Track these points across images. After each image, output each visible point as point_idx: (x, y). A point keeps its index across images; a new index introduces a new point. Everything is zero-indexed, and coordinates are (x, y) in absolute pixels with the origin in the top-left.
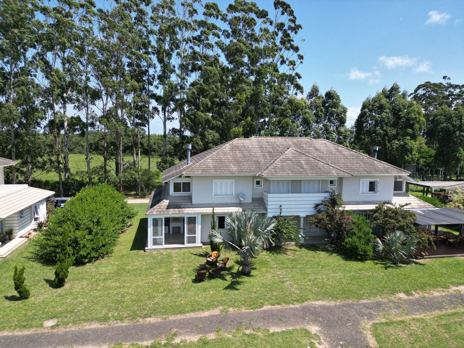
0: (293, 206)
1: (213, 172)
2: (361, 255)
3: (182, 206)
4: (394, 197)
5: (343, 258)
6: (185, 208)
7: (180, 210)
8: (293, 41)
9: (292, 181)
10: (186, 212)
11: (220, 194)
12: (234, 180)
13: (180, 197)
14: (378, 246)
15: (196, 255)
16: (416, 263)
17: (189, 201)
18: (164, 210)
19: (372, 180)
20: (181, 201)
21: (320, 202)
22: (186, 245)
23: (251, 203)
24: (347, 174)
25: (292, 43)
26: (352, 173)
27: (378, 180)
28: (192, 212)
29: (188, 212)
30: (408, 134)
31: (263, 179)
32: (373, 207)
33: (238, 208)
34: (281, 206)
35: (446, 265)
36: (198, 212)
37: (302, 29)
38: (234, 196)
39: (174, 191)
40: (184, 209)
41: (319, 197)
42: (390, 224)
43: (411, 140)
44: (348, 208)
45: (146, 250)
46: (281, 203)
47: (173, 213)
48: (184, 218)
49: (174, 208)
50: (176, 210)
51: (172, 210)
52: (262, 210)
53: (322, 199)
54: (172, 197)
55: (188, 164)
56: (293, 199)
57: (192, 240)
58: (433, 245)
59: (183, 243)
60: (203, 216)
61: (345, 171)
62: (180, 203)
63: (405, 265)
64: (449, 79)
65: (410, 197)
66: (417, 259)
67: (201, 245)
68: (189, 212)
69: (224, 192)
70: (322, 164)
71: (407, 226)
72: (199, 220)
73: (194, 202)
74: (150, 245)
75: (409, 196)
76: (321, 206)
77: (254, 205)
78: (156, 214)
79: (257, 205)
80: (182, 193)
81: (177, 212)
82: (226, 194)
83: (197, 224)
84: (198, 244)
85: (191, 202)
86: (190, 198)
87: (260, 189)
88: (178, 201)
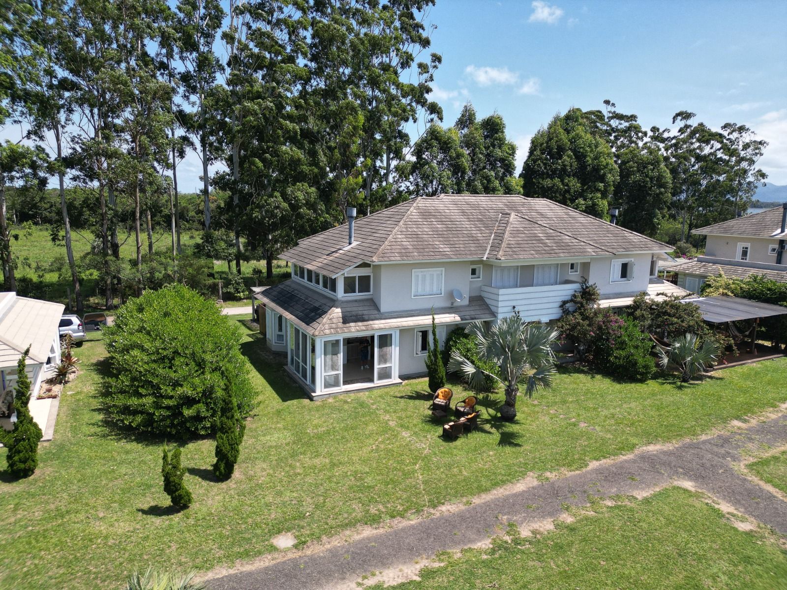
0: (532, 307)
1: (416, 257)
2: (642, 374)
3: (366, 317)
4: (650, 285)
5: (614, 380)
6: (372, 320)
7: (365, 323)
8: (423, 29)
9: (522, 267)
10: (376, 326)
11: (423, 293)
12: (443, 269)
13: (356, 301)
14: (661, 358)
15: (401, 397)
16: (711, 377)
17: (373, 308)
18: (340, 325)
19: (625, 261)
20: (361, 308)
21: (568, 298)
22: (377, 382)
23: (468, 306)
24: (607, 253)
25: (421, 31)
26: (614, 251)
27: (633, 260)
28: (387, 326)
29: (379, 326)
30: (598, 190)
31: (481, 266)
32: (628, 301)
33: (453, 315)
34: (514, 307)
35: (746, 377)
36: (395, 325)
37: (434, 5)
38: (443, 295)
39: (345, 292)
40: (371, 322)
41: (566, 291)
42: (672, 324)
43: (602, 198)
44: (604, 304)
45: (314, 399)
46: (514, 303)
47: (356, 330)
48: (372, 337)
49: (355, 321)
50: (360, 324)
51: (352, 324)
52: (487, 316)
53: (572, 292)
54: (343, 302)
55: (350, 244)
56: (532, 295)
57: (385, 374)
58: (734, 350)
59: (372, 380)
60: (404, 331)
61: (603, 248)
62: (360, 313)
63: (700, 382)
64: (613, 105)
65: (665, 284)
66: (707, 371)
67: (400, 381)
68: (382, 326)
69: (428, 289)
70: (567, 237)
71: (699, 325)
72: (396, 339)
73: (383, 309)
74: (320, 390)
75: (663, 283)
76: (567, 305)
77: (472, 308)
78: (331, 334)
79: (477, 308)
80: (357, 295)
81: (364, 328)
82: (431, 293)
83: (393, 346)
84: (395, 379)
85: (378, 310)
86: (374, 304)
87: (479, 281)
88: (355, 309)
